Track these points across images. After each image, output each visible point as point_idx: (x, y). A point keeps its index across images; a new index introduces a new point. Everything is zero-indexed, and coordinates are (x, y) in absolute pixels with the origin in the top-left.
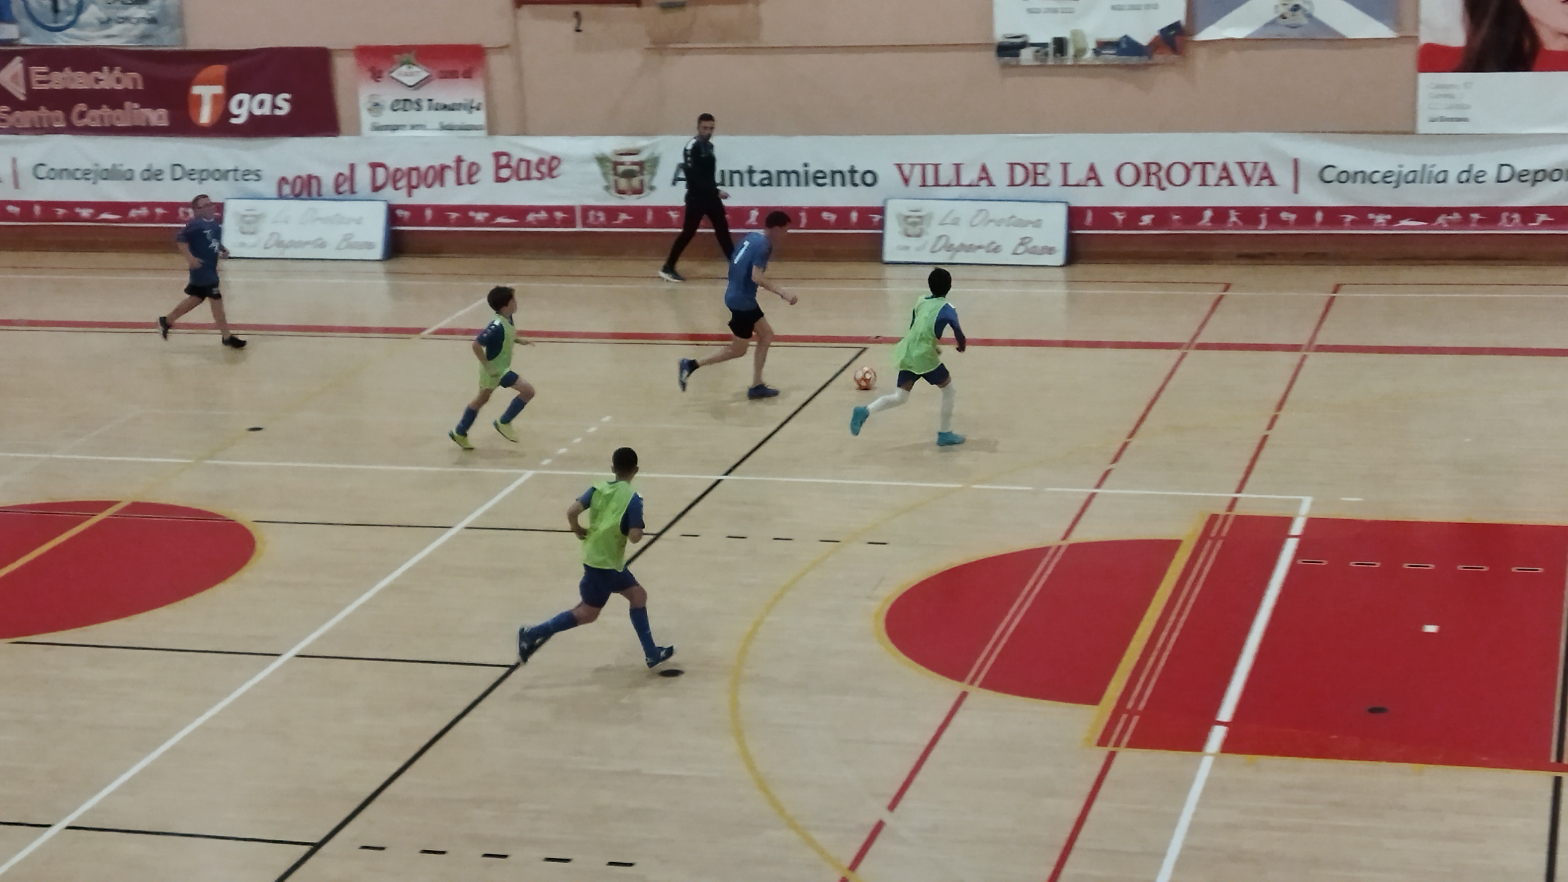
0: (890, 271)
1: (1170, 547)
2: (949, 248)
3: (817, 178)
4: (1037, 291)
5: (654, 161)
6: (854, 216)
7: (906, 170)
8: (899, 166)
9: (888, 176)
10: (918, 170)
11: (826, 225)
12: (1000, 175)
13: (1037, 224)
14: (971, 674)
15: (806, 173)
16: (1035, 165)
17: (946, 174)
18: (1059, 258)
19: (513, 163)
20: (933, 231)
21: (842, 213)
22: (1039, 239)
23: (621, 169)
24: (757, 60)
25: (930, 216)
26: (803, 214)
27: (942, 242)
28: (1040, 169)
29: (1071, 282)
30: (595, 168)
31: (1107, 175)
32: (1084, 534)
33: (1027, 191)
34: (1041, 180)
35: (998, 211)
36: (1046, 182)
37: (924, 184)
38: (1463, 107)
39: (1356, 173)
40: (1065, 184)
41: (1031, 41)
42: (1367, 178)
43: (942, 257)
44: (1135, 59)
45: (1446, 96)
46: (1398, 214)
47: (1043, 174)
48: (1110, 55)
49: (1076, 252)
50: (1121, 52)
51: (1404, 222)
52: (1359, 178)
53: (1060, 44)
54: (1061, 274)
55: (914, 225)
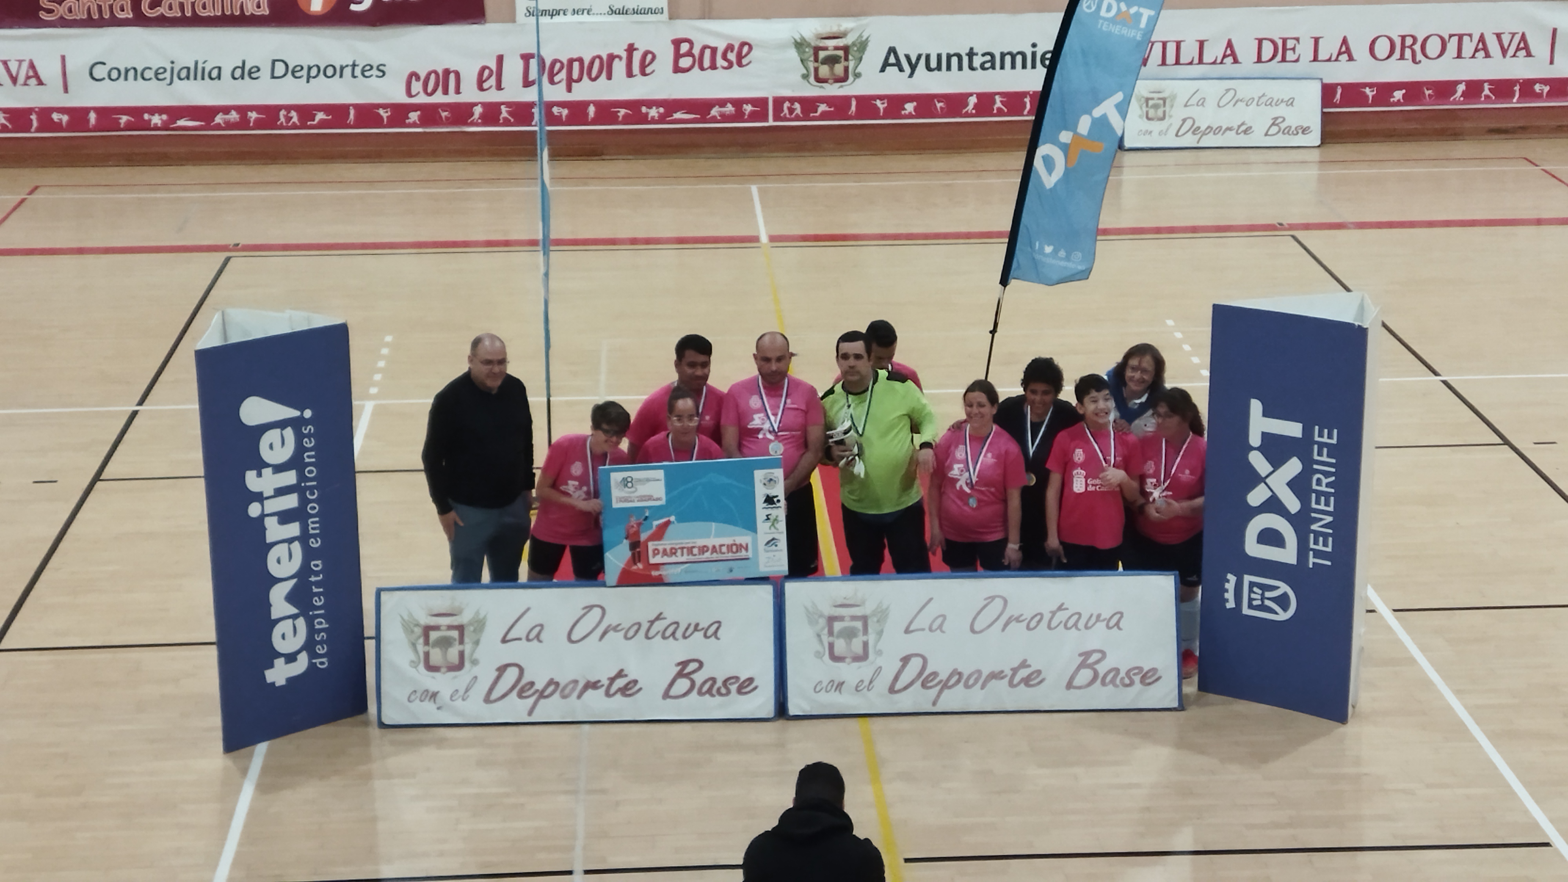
0: (1128, 158)
3: (1046, 60)
5: (861, 44)
12: (1246, 51)
13: (1290, 102)
15: (1034, 54)
16: (1283, 41)
18: (1315, 138)
19: (696, 51)
20: (1178, 112)
22: (1293, 118)
23: (822, 54)
25: (1173, 98)
26: (1027, 100)
27: (1188, 125)
28: (1289, 43)
29: (1326, 163)
30: (793, 54)
31: (1360, 48)
33: (1277, 66)
34: (1290, 56)
35: (1248, 89)
36: (1295, 58)
37: (1164, 64)
40: (1316, 59)
43: (1188, 141)
47: (1293, 50)
49: (1325, 132)
54: (1315, 155)
55: (1156, 107)
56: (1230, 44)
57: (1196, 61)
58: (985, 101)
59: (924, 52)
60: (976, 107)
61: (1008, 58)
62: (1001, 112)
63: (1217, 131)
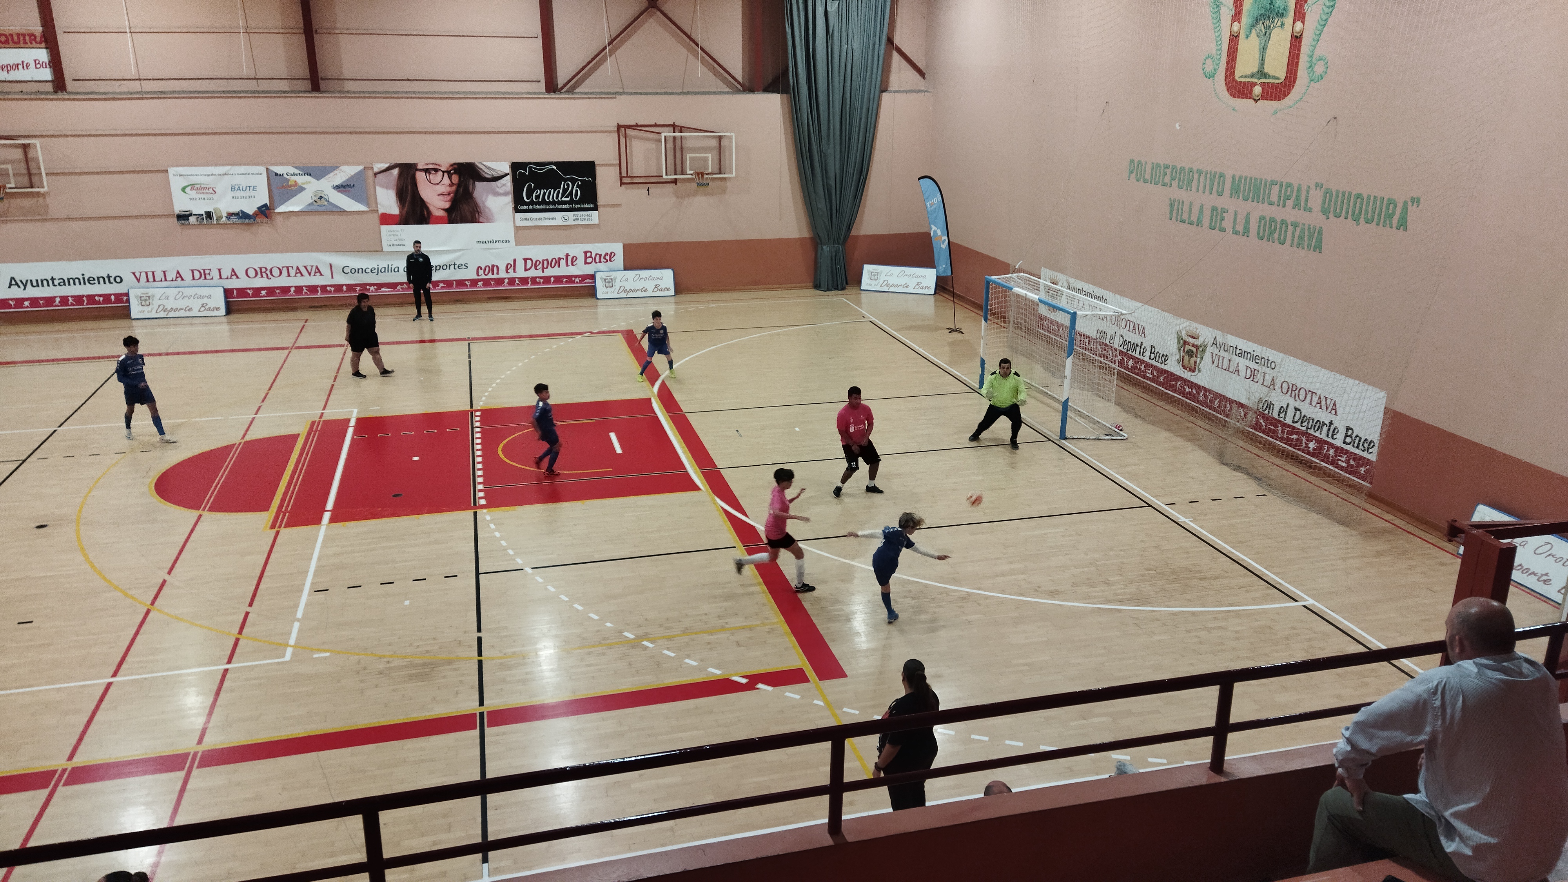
0: (135, 323)
1: (294, 438)
2: (165, 310)
3: (90, 281)
4: (213, 328)
6: (113, 297)
7: (138, 275)
8: (134, 273)
9: (129, 279)
10: (144, 275)
11: (99, 303)
12: (187, 276)
13: (209, 297)
14: (203, 506)
15: (83, 278)
16: (204, 270)
17: (159, 276)
18: (223, 312)
20: (156, 303)
21: (107, 298)
22: (211, 304)
24: (48, 225)
25: (153, 296)
26: (85, 298)
27: (162, 307)
28: (207, 272)
29: (229, 323)
31: (241, 273)
32: (252, 435)
33: (202, 281)
34: (208, 276)
35: (188, 291)
36: (211, 277)
37: (148, 281)
38: (401, 240)
39: (358, 269)
40: (221, 278)
41: (194, 213)
42: (364, 271)
43: (162, 315)
44: (247, 221)
45: (394, 235)
46: (380, 286)
47: (209, 274)
48: (234, 219)
49: (230, 309)
50: (241, 218)
51: (383, 289)
52: (361, 270)
53: (209, 215)
54: (224, 319)
55: (146, 301)
56: (178, 272)
57: (163, 279)
58: (64, 300)
59: (29, 279)
60: (60, 302)
61: (71, 281)
62: (72, 304)
63: (176, 310)
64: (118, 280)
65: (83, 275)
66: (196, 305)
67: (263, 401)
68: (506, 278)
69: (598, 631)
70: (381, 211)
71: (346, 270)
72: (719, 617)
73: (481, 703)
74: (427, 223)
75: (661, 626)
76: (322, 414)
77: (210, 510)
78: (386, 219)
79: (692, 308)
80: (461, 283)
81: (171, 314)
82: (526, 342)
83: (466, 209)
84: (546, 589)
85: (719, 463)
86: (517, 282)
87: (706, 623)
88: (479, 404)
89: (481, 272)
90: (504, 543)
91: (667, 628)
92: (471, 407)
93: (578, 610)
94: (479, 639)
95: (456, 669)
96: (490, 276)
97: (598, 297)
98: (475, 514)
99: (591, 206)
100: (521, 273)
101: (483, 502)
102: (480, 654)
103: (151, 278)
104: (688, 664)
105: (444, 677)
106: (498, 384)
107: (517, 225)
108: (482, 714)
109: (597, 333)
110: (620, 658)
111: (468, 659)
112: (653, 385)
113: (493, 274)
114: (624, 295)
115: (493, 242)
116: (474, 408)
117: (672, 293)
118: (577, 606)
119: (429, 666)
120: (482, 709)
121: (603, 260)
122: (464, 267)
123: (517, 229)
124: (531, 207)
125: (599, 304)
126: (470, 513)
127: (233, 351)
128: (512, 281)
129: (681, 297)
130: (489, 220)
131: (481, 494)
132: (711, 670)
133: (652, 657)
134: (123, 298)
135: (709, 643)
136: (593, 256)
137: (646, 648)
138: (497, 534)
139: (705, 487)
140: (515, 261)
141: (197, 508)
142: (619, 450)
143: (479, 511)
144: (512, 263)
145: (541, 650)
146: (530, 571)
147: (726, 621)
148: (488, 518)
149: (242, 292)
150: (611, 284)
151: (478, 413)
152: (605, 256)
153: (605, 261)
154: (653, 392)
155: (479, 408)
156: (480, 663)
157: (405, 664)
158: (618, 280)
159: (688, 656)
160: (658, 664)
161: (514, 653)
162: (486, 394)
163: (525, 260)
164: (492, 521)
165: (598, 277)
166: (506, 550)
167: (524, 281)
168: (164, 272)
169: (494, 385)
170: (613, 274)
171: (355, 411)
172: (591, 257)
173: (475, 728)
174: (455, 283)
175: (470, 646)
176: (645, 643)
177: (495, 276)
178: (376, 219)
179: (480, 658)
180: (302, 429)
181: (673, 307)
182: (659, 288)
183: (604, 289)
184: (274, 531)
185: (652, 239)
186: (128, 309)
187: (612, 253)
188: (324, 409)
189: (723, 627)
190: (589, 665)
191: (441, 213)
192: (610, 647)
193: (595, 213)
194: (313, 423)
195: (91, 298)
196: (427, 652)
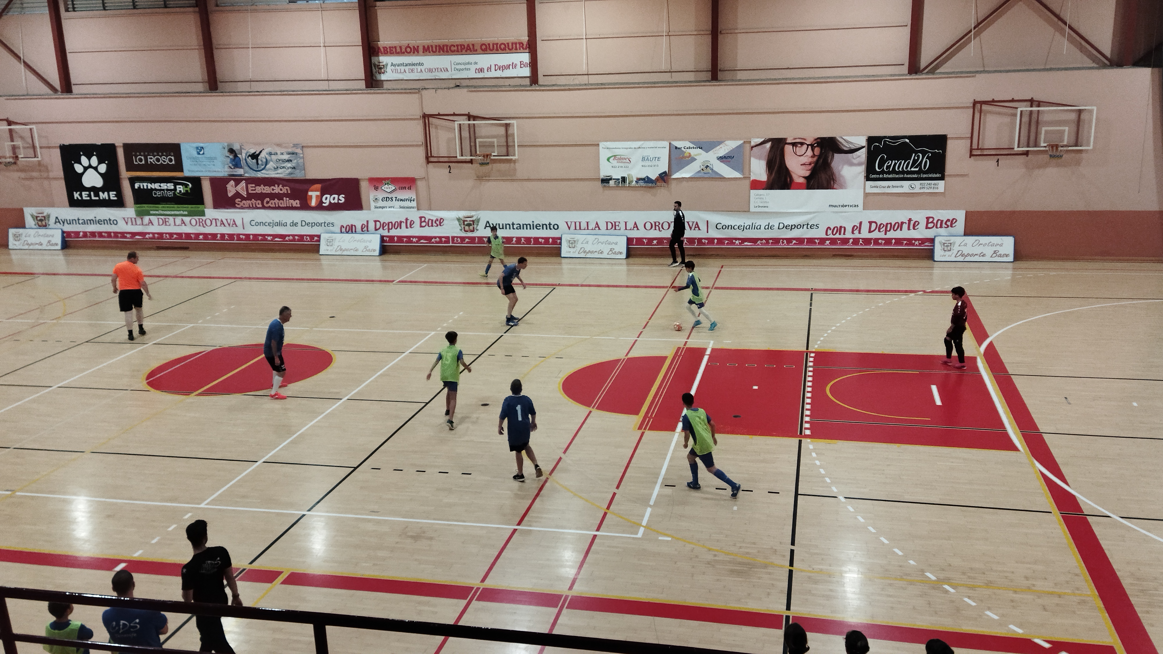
0: (564, 261)
1: (664, 359)
2: (585, 252)
3: (537, 227)
4: (617, 268)
5: (478, 220)
6: (551, 240)
7: (569, 224)
8: (567, 223)
9: (563, 226)
10: (573, 224)
11: (541, 243)
12: (603, 226)
13: (616, 243)
14: (593, 405)
15: (533, 224)
16: (615, 223)
17: (584, 225)
18: (624, 256)
19: (427, 220)
20: (579, 246)
21: (546, 239)
22: (617, 249)
23: (466, 223)
24: (515, 184)
25: (578, 241)
26: (532, 240)
27: (582, 249)
28: (617, 224)
29: (628, 264)
30: (457, 222)
31: (641, 226)
32: (633, 354)
33: (613, 231)
35: (602, 239)
36: (619, 228)
37: (576, 229)
38: (766, 202)
39: (728, 226)
40: (626, 229)
41: (613, 178)
42: (732, 227)
43: (582, 255)
44: (650, 184)
45: (761, 198)
46: (743, 240)
47: (618, 226)
48: (641, 183)
49: (630, 254)
50: (645, 182)
51: (746, 243)
52: (730, 227)
53: (624, 179)
54: (624, 262)
55: (572, 244)
56: (597, 224)
57: (586, 228)
58: (519, 239)
59: (498, 223)
60: (516, 241)
61: (525, 226)
62: (524, 244)
63: (592, 252)
64: (556, 227)
65: (533, 222)
66: (606, 249)
67: (644, 328)
68: (851, 238)
69: (901, 566)
70: (753, 178)
71: (719, 226)
72: (1027, 578)
73: (788, 608)
74: (788, 189)
75: (964, 573)
76: (686, 342)
77: (598, 408)
78: (756, 185)
79: (1030, 274)
80: (811, 241)
81: (589, 255)
82: (862, 296)
83: (823, 176)
84: (856, 518)
85: (1042, 427)
86: (861, 242)
87: (1012, 581)
88: (815, 347)
89: (830, 232)
90: (822, 471)
91: (969, 577)
92: (807, 348)
93: (883, 544)
94: (792, 551)
95: (770, 574)
96: (837, 236)
97: (936, 259)
98: (800, 442)
99: (938, 175)
100: (865, 234)
101: (808, 432)
102: (791, 564)
103: (578, 226)
104: (988, 616)
105: (759, 578)
106: (833, 331)
107: (867, 191)
108: (788, 617)
109: (930, 292)
110: (921, 596)
111: (782, 567)
112: (980, 344)
113: (840, 234)
114: (961, 259)
115: (843, 206)
116: (810, 350)
117: (1011, 258)
118: (882, 539)
119: (748, 566)
120: (788, 613)
121: (944, 225)
122: (815, 227)
123: (866, 195)
124: (881, 176)
125: (935, 266)
126: (796, 441)
127: (627, 286)
128: (856, 241)
129: (1019, 264)
130: (842, 187)
131: (807, 426)
132: (1012, 627)
133: (952, 602)
134: (557, 241)
135: (1012, 601)
136: (935, 221)
137: (947, 592)
138: (818, 463)
139: (1024, 449)
140: (861, 223)
141: (589, 406)
142: (938, 402)
143: (804, 440)
144: (858, 226)
145: (846, 572)
146: (843, 500)
147: (1034, 583)
148: (811, 447)
149: (639, 240)
150: (949, 248)
151: (813, 355)
152: (946, 222)
153: (946, 226)
154: (979, 352)
155: (814, 350)
156: (791, 572)
157: (729, 559)
158: (957, 245)
159: (989, 609)
160: (958, 610)
161: (821, 570)
162: (822, 339)
163: (870, 223)
164: (814, 450)
165: (937, 241)
166: (824, 477)
167: (867, 241)
168: (587, 223)
169: (829, 331)
170: (953, 239)
171: (712, 342)
172: (932, 222)
173: (782, 629)
174: (806, 240)
175: (784, 556)
176: (946, 587)
177: (842, 236)
178: (747, 183)
179: (791, 568)
180: (669, 352)
181: (1010, 272)
182: (998, 254)
183: (943, 253)
184: (640, 432)
185: (996, 208)
186: (560, 249)
187: (954, 219)
188: (688, 338)
189: (1029, 588)
190: (890, 596)
191: (802, 180)
192: (911, 583)
193: (941, 183)
194: (679, 348)
195: (536, 240)
196: (748, 553)
